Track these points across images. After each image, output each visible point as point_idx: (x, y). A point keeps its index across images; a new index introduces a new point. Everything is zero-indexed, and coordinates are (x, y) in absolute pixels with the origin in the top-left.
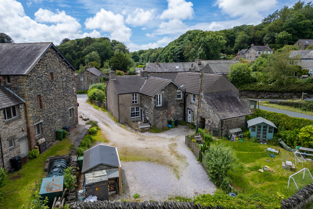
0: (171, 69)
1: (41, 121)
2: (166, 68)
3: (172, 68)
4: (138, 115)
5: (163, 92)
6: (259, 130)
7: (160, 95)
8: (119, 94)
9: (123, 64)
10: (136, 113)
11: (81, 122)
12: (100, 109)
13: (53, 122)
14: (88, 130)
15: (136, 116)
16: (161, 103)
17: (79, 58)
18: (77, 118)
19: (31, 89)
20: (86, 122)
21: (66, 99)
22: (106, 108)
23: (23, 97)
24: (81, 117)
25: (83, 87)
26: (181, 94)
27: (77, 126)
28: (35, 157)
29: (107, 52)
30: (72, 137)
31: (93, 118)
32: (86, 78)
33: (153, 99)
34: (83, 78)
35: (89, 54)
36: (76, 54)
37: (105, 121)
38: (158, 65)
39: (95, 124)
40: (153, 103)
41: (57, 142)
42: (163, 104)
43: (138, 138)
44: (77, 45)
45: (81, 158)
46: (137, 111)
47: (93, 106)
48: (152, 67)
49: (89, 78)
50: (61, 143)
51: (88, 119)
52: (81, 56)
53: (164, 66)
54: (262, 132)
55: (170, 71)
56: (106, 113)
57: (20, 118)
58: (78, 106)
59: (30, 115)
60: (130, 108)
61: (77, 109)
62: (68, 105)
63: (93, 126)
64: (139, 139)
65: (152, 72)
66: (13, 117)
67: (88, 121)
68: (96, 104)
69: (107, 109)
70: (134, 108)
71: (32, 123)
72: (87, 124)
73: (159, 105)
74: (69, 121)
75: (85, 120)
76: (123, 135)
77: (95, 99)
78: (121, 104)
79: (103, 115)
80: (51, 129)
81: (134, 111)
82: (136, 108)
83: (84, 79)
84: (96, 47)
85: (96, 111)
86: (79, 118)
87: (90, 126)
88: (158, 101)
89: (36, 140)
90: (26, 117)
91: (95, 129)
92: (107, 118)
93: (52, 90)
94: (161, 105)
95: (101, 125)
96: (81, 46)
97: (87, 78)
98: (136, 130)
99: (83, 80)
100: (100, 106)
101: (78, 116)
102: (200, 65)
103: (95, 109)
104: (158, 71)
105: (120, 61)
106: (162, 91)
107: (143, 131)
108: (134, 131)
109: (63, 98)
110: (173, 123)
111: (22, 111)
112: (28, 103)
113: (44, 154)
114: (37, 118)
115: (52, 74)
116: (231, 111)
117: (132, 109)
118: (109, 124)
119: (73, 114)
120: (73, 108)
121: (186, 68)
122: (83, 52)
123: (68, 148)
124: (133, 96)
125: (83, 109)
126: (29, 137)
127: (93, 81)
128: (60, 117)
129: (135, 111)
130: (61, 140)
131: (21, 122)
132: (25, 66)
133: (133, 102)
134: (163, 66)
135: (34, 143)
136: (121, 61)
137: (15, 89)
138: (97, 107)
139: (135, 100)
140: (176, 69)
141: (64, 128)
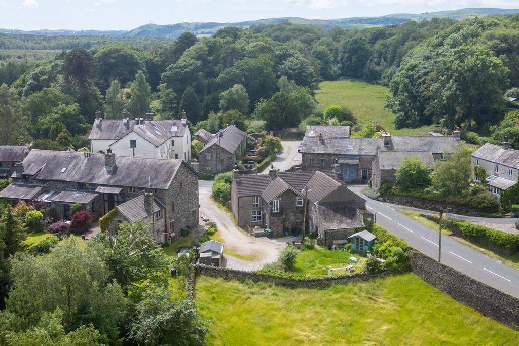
0: (339, 148)
1: (173, 220)
2: (333, 147)
3: (341, 147)
4: (260, 220)
5: (280, 199)
6: (357, 242)
7: (277, 202)
8: (240, 197)
9: (285, 116)
10: (258, 217)
11: (201, 223)
12: (224, 208)
13: (180, 222)
14: (207, 231)
15: (258, 220)
16: (278, 210)
17: (209, 93)
18: (198, 219)
19: (169, 198)
20: (206, 223)
21: (190, 202)
22: (229, 208)
23: (165, 204)
24: (202, 218)
25: (210, 169)
26: (302, 200)
27: (198, 226)
28: (168, 245)
29: (264, 80)
30: (193, 235)
31: (214, 220)
32: (214, 156)
33: (269, 205)
34: (210, 156)
35: (228, 91)
36: (205, 82)
37: (225, 223)
38: (321, 141)
39: (214, 226)
40: (269, 209)
41: (182, 237)
42: (280, 209)
43: (250, 241)
44: (209, 55)
45: (198, 248)
46: (259, 215)
47: (217, 204)
48: (311, 145)
49: (218, 155)
50: (185, 238)
51: (208, 220)
52: (213, 88)
53: (331, 143)
54: (360, 245)
55: (336, 153)
56: (229, 214)
57: (162, 217)
58: (200, 207)
59: (167, 216)
60: (252, 211)
61: (198, 210)
62: (191, 207)
63: (211, 227)
64: (249, 243)
65: (308, 153)
66: (159, 217)
67: (208, 222)
68: (220, 202)
69: (231, 209)
70: (255, 212)
71: (169, 222)
72: (207, 225)
73: (276, 211)
74: (191, 221)
75: (205, 221)
76: (238, 237)
77: (219, 196)
78: (242, 207)
79: (225, 216)
80: (178, 227)
81: (255, 214)
82: (258, 212)
83: (212, 157)
84: (243, 70)
85: (218, 210)
86: (200, 218)
87: (209, 227)
88: (276, 207)
89: (170, 234)
90: (165, 217)
91: (213, 230)
92: (228, 220)
93: (181, 196)
94: (278, 211)
95: (220, 226)
96: (216, 66)
97: (217, 155)
98: (251, 235)
99: (210, 158)
100: (223, 205)
101: (199, 216)
102: (388, 144)
103: (218, 209)
104: (319, 152)
105: (280, 109)
106: (279, 197)
107: (257, 235)
108: (249, 235)
109: (188, 202)
110: (290, 231)
111: (163, 213)
112: (167, 208)
113: (174, 244)
114: (171, 218)
115: (181, 184)
116: (341, 223)
117: (253, 212)
118: (228, 226)
119: (195, 215)
120: (195, 210)
121: (363, 147)
122: (218, 79)
123: (190, 242)
124: (255, 199)
125: (206, 208)
126: (166, 231)
127: (224, 160)
128: (185, 217)
129: (257, 215)
130: (185, 236)
131: (163, 220)
132: (166, 182)
133: (255, 205)
134: (328, 143)
135: (168, 236)
136: (283, 110)
137: (160, 198)
138: (221, 205)
139: (256, 203)
140: (347, 150)
141: (187, 227)
